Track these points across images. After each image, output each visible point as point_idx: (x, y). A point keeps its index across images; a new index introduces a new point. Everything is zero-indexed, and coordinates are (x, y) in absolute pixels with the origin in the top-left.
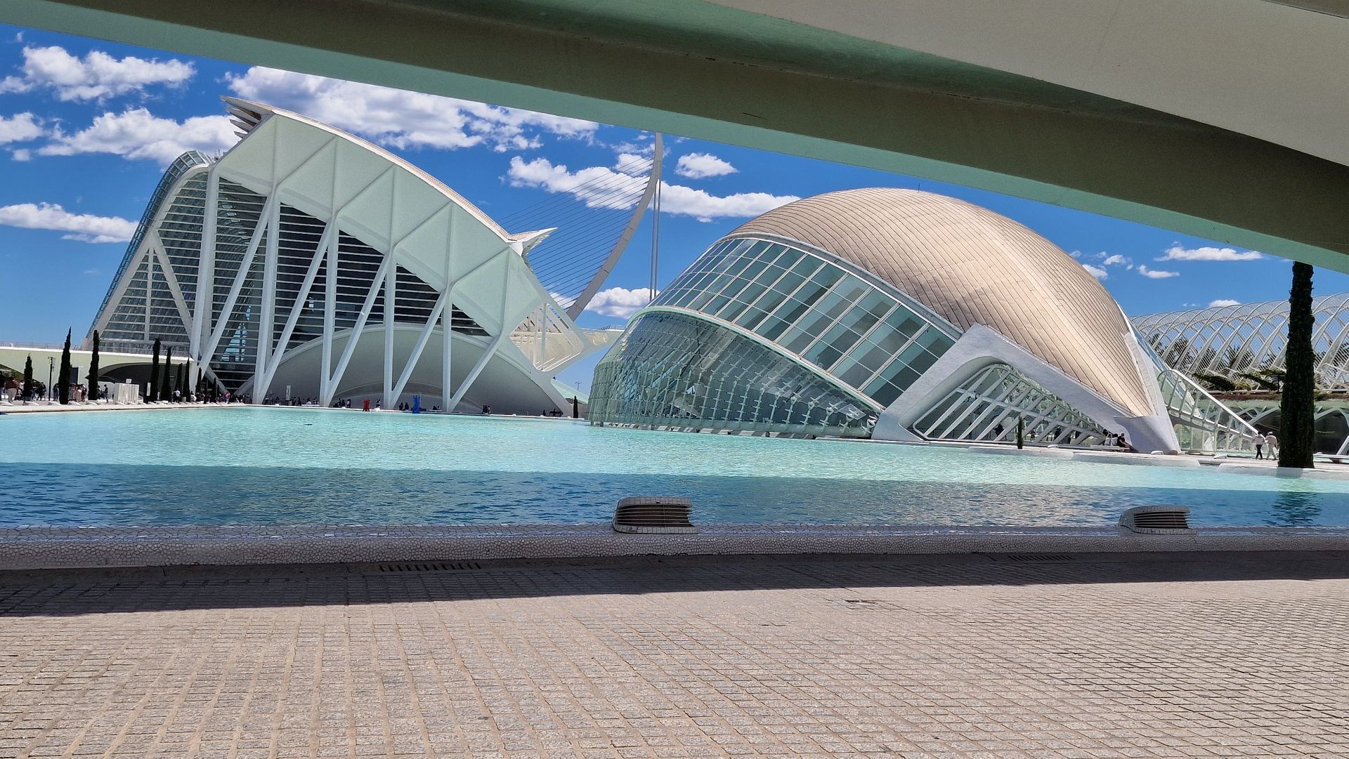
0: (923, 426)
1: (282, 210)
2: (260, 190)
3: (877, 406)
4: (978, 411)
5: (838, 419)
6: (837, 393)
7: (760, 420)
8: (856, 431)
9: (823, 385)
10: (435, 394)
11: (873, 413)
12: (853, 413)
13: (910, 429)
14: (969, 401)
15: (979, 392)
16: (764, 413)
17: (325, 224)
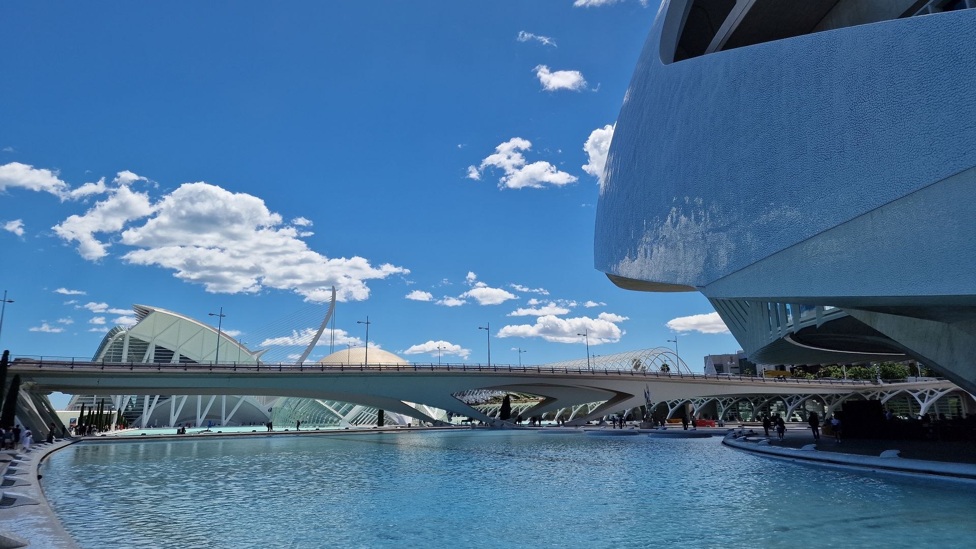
0: (352, 422)
1: (156, 348)
2: (147, 340)
3: (341, 416)
4: (367, 417)
5: (332, 421)
6: (333, 414)
7: (312, 423)
8: (336, 424)
9: (329, 411)
10: (218, 418)
11: (341, 419)
12: (336, 419)
13: (349, 423)
14: (365, 414)
15: (367, 411)
16: (314, 421)
17: (174, 352)
